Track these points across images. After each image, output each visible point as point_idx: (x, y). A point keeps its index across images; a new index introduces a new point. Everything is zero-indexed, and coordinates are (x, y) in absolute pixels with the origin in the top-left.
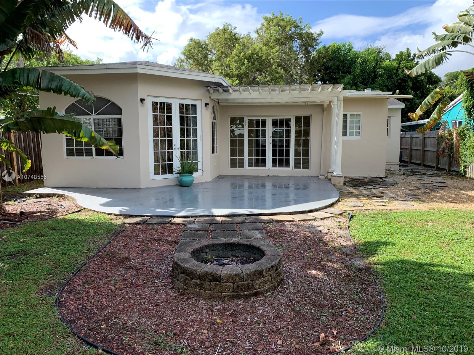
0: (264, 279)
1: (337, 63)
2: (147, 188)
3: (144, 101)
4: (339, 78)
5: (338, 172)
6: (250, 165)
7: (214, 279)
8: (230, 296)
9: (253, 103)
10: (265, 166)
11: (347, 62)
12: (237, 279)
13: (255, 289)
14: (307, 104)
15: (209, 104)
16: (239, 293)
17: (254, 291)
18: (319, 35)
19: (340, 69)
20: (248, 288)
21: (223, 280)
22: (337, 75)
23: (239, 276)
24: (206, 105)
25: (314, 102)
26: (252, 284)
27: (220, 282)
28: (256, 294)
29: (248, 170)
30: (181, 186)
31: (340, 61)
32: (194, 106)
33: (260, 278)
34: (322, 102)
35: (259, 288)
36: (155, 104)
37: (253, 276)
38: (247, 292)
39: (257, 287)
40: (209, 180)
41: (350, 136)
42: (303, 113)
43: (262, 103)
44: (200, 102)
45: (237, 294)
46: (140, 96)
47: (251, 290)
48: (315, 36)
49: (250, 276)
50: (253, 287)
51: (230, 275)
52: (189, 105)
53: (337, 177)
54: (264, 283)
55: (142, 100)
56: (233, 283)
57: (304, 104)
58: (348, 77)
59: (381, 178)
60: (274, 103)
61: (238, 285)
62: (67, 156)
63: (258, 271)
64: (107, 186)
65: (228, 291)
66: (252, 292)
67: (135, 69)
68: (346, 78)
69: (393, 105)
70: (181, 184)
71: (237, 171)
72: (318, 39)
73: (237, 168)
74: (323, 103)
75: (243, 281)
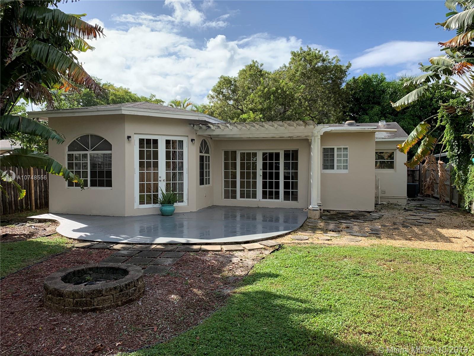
0: (104, 298)
1: (366, 94)
2: (131, 217)
3: (130, 138)
4: (369, 109)
5: (314, 205)
6: (242, 196)
7: (59, 295)
8: (71, 310)
9: (242, 138)
10: (256, 198)
11: (377, 93)
12: (77, 296)
13: (94, 306)
14: (292, 139)
15: (194, 140)
16: (78, 308)
17: (92, 307)
18: (348, 67)
19: (371, 100)
20: (86, 304)
21: (65, 296)
22: (366, 106)
23: (78, 293)
24: (192, 140)
25: (299, 137)
26: (90, 301)
27: (63, 297)
28: (94, 310)
29: (240, 201)
30: (162, 215)
31: (370, 92)
32: (181, 142)
33: (100, 297)
34: (306, 136)
35: (97, 305)
36: (141, 141)
37: (92, 294)
38: (85, 308)
39: (95, 304)
40: (194, 210)
41: (337, 169)
42: (291, 147)
43: (250, 138)
44: (187, 138)
45: (76, 309)
46: (127, 134)
47: (89, 306)
48: (344, 68)
49: (89, 294)
50: (91, 304)
51: (71, 291)
52: (176, 141)
53: (313, 210)
54: (103, 301)
55: (129, 137)
56: (74, 299)
57: (290, 139)
58: (377, 108)
59: (369, 212)
60: (261, 138)
61: (77, 301)
62: (68, 186)
63: (97, 290)
64: (98, 214)
65: (69, 305)
66: (90, 308)
67: (121, 111)
68: (374, 110)
69: (397, 138)
70: (163, 214)
71: (230, 202)
72: (346, 71)
73: (230, 199)
74: (307, 138)
75: (82, 298)
